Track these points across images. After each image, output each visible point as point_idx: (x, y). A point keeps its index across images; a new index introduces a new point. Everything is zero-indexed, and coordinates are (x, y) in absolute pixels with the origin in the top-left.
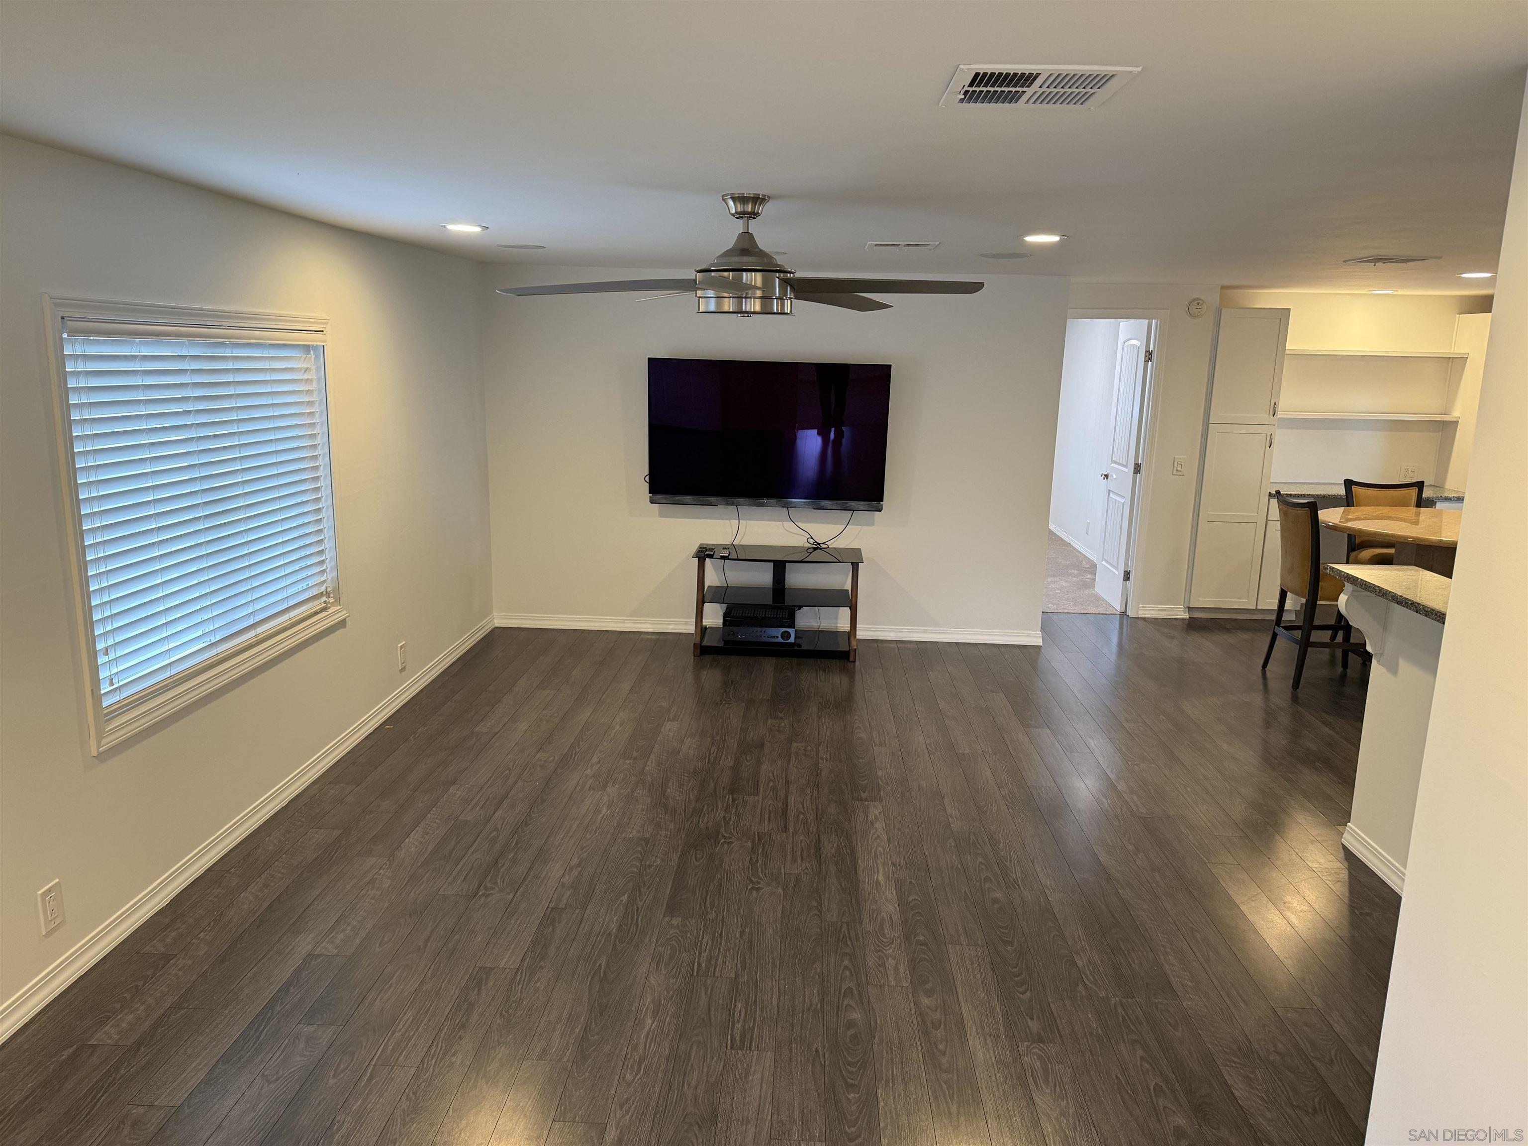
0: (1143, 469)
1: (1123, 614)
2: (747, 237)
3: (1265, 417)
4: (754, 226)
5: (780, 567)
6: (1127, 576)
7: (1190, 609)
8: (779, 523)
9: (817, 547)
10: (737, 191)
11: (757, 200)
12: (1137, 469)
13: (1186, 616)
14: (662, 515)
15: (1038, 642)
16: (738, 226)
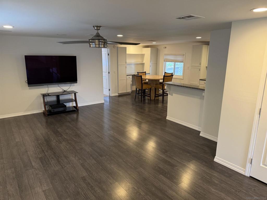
0: (110, 73)
1: (110, 96)
2: (98, 33)
3: (125, 64)
4: (99, 31)
5: (58, 97)
6: (109, 90)
7: (118, 94)
8: (56, 88)
9: (65, 91)
10: (97, 25)
11: (100, 27)
12: (109, 73)
13: (118, 95)
14: (30, 89)
15: (104, 102)
16: (96, 31)
